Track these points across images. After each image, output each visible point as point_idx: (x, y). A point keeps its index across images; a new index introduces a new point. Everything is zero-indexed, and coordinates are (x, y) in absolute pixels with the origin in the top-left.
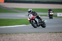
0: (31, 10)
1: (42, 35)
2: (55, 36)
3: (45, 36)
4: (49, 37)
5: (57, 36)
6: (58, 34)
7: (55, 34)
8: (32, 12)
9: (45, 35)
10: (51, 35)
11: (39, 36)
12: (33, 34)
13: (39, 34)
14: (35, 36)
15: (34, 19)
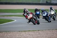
3: (15, 34)
4: (18, 35)
11: (9, 35)
12: (4, 33)
14: (5, 35)
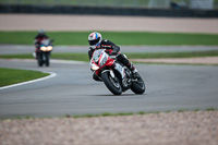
0: (100, 35)
1: (40, 126)
2: (86, 126)
4: (64, 132)
5: (95, 126)
6: (97, 120)
7: (86, 120)
8: (103, 43)
9: (51, 124)
10: (71, 123)
11: (30, 128)
13: (31, 119)
14: (15, 130)
15: (113, 67)
